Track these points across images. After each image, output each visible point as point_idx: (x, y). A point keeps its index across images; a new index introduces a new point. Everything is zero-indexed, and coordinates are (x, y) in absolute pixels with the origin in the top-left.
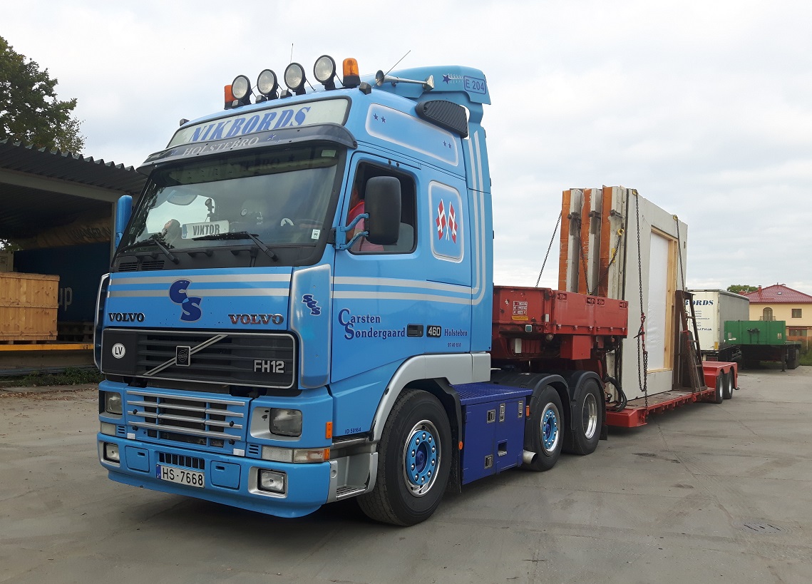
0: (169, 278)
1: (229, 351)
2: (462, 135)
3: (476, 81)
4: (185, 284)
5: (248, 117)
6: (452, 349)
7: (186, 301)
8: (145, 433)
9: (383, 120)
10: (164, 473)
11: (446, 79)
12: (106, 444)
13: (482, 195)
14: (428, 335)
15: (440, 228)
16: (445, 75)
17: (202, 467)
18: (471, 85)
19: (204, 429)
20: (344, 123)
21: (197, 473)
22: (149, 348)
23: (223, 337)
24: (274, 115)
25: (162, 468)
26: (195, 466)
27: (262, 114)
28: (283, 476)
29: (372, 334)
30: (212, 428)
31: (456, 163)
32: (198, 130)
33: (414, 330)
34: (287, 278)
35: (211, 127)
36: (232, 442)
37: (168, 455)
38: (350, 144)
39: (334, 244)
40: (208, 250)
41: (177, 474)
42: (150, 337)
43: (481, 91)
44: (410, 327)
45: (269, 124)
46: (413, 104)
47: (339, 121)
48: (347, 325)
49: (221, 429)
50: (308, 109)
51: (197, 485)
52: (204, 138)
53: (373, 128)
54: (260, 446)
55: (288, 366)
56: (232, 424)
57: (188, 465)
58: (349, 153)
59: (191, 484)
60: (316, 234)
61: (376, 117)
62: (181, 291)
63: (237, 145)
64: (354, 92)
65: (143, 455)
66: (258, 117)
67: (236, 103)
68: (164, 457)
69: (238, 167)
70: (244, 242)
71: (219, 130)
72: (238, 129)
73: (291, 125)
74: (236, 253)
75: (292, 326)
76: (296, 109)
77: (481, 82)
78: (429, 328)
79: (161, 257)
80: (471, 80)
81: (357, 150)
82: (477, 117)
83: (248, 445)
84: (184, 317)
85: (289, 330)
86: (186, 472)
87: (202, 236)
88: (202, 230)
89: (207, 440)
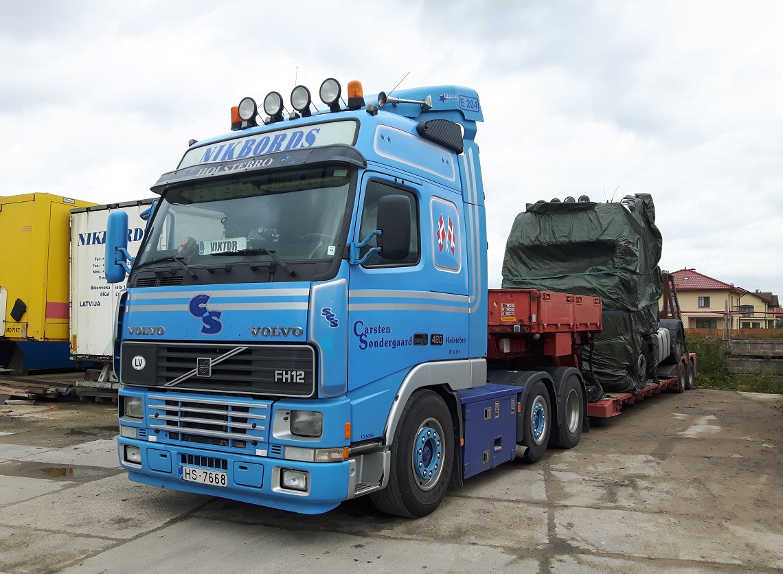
0: (189, 292)
1: (249, 362)
2: (457, 151)
3: (470, 100)
4: (205, 299)
5: (258, 138)
6: (452, 356)
7: (206, 314)
8: (166, 435)
9: (389, 140)
10: (186, 474)
11: (443, 99)
12: (126, 447)
13: (476, 207)
14: (432, 343)
15: (440, 241)
16: (442, 94)
17: (225, 467)
18: (466, 104)
19: (226, 431)
20: (354, 143)
21: (220, 473)
22: (169, 359)
23: (244, 348)
24: (284, 136)
25: (184, 468)
26: (218, 466)
27: (272, 136)
28: (305, 474)
29: (383, 343)
30: (234, 430)
31: (453, 179)
32: (209, 150)
33: (420, 339)
34: (305, 292)
35: (222, 147)
36: (255, 443)
37: (190, 457)
38: (361, 164)
39: (349, 260)
40: (227, 266)
41: (200, 475)
42: (170, 349)
43: (475, 109)
44: (417, 336)
45: (279, 145)
46: (413, 124)
47: (349, 142)
48: (361, 336)
49: (243, 431)
50: (318, 131)
51: (220, 484)
52: (215, 159)
53: (380, 147)
54: (282, 447)
55: (308, 376)
56: (254, 426)
57: (210, 465)
58: (360, 172)
59: (214, 483)
60: (331, 251)
61: (383, 137)
62: (201, 306)
63: (251, 165)
64: (361, 114)
65: (165, 456)
66: (268, 139)
67: (245, 124)
68: (185, 458)
69: (250, 186)
70: (263, 258)
71: (230, 152)
72: (250, 149)
73: (302, 146)
74: (254, 269)
75: (312, 339)
76: (306, 130)
77: (474, 101)
78: (432, 336)
79: (179, 274)
80: (465, 99)
81: (367, 169)
82: (471, 134)
83: (271, 446)
84: (204, 330)
85: (309, 341)
86: (209, 473)
87: (220, 252)
88: (220, 246)
89: (230, 441)
